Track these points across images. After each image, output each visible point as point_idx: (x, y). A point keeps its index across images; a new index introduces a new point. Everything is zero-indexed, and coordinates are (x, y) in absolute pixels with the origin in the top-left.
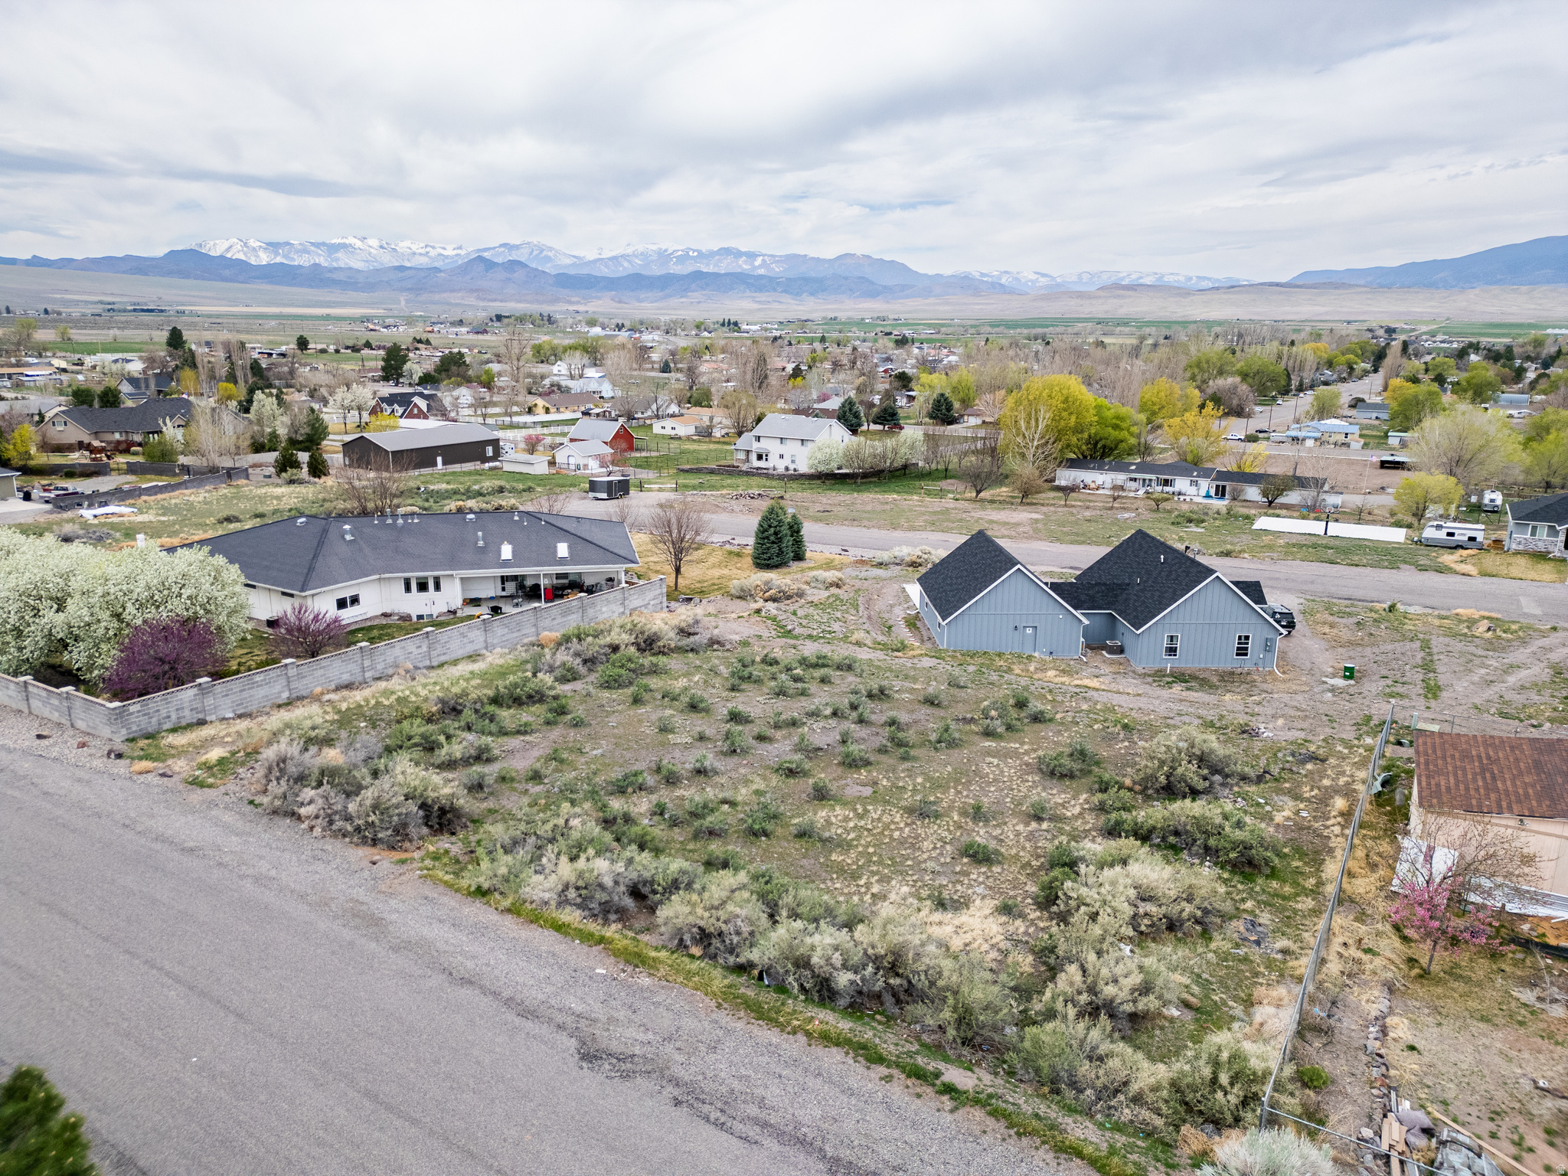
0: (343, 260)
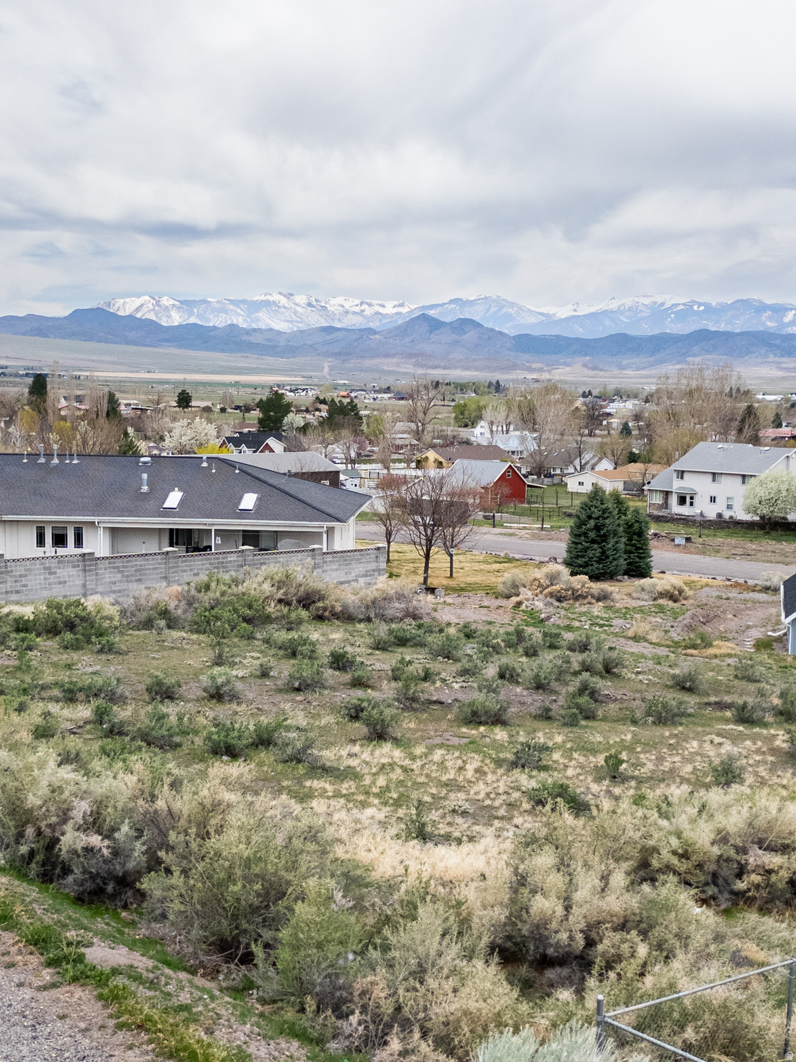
0: (265, 320)
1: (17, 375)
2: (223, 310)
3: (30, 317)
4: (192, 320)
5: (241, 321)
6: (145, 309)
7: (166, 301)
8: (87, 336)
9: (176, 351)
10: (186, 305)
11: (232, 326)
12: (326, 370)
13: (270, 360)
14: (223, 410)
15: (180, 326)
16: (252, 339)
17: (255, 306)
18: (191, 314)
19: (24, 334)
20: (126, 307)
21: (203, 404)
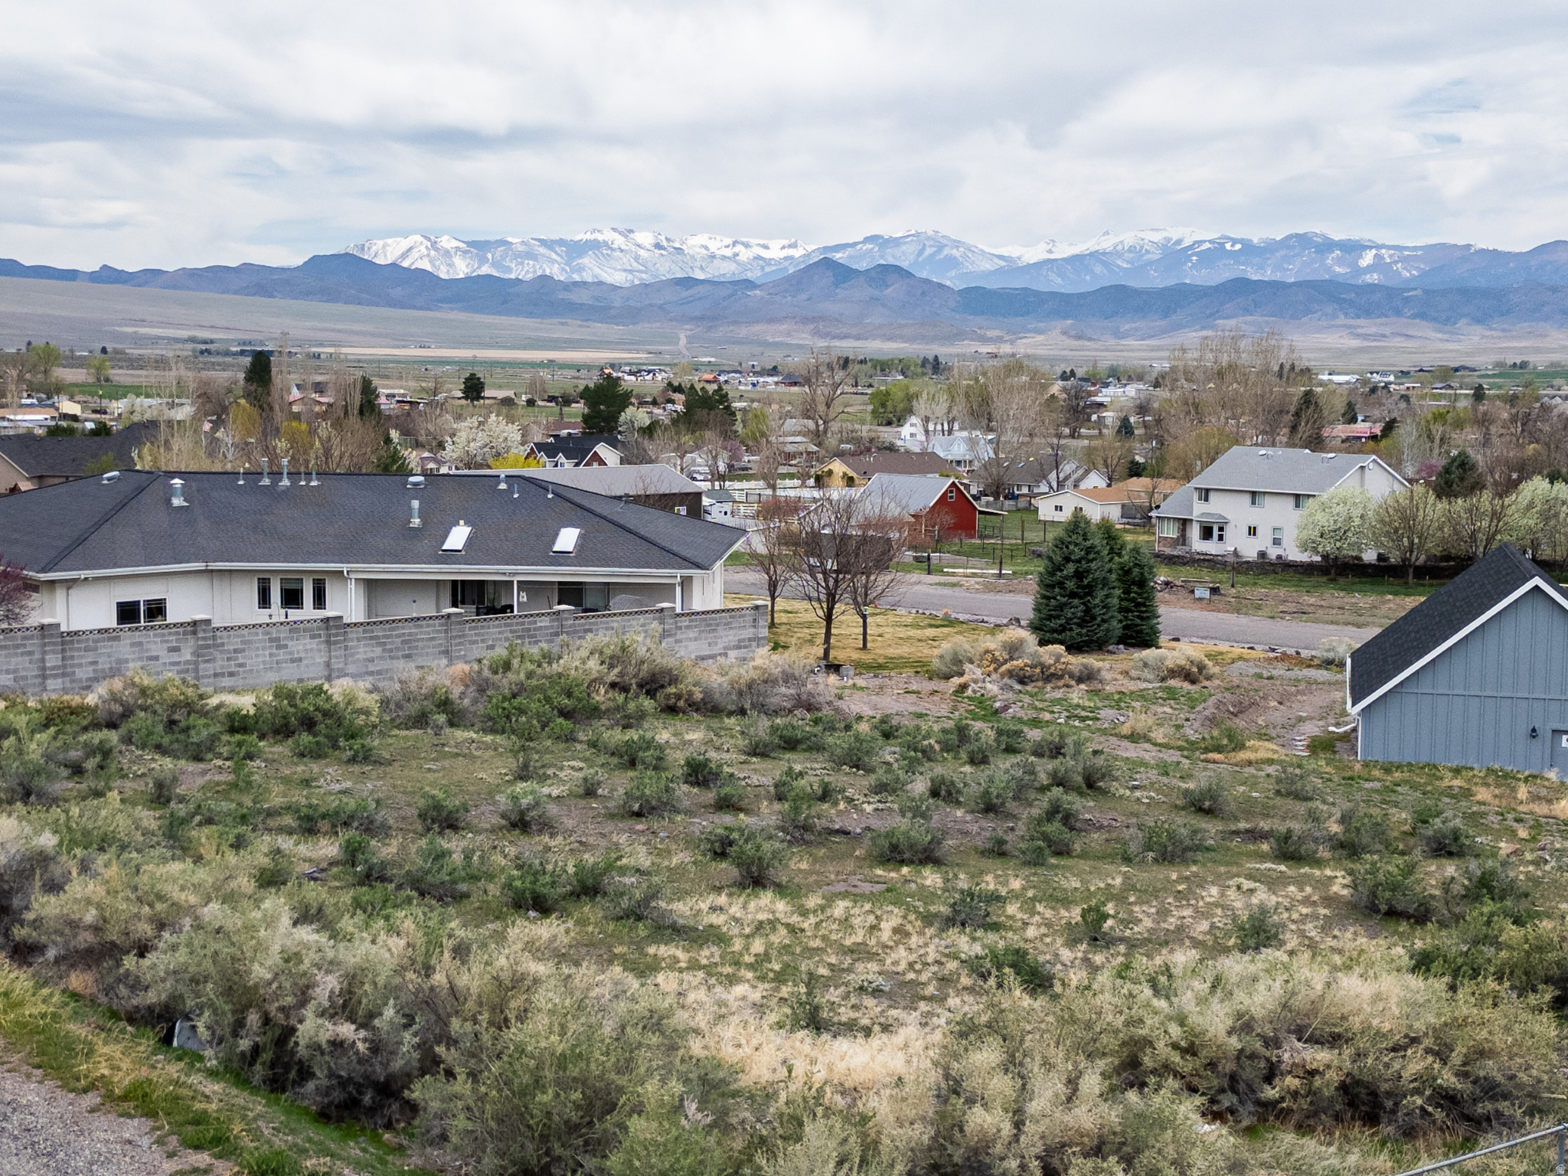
0: (592, 269)
1: (227, 353)
2: (530, 255)
3: (247, 267)
4: (485, 270)
5: (556, 271)
6: (414, 254)
7: (447, 242)
8: (330, 295)
9: (462, 316)
10: (478, 247)
11: (544, 278)
12: (683, 341)
13: (600, 329)
14: (531, 403)
15: (468, 279)
16: (573, 297)
17: (576, 249)
18: (483, 261)
19: (236, 293)
20: (386, 252)
21: (501, 394)
